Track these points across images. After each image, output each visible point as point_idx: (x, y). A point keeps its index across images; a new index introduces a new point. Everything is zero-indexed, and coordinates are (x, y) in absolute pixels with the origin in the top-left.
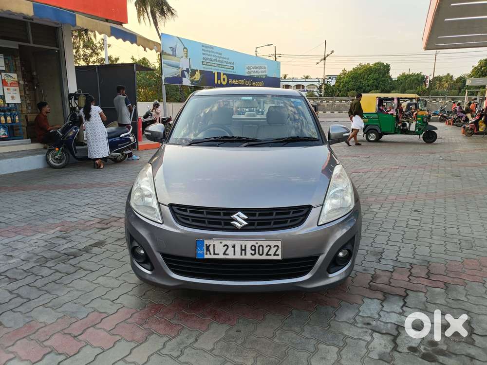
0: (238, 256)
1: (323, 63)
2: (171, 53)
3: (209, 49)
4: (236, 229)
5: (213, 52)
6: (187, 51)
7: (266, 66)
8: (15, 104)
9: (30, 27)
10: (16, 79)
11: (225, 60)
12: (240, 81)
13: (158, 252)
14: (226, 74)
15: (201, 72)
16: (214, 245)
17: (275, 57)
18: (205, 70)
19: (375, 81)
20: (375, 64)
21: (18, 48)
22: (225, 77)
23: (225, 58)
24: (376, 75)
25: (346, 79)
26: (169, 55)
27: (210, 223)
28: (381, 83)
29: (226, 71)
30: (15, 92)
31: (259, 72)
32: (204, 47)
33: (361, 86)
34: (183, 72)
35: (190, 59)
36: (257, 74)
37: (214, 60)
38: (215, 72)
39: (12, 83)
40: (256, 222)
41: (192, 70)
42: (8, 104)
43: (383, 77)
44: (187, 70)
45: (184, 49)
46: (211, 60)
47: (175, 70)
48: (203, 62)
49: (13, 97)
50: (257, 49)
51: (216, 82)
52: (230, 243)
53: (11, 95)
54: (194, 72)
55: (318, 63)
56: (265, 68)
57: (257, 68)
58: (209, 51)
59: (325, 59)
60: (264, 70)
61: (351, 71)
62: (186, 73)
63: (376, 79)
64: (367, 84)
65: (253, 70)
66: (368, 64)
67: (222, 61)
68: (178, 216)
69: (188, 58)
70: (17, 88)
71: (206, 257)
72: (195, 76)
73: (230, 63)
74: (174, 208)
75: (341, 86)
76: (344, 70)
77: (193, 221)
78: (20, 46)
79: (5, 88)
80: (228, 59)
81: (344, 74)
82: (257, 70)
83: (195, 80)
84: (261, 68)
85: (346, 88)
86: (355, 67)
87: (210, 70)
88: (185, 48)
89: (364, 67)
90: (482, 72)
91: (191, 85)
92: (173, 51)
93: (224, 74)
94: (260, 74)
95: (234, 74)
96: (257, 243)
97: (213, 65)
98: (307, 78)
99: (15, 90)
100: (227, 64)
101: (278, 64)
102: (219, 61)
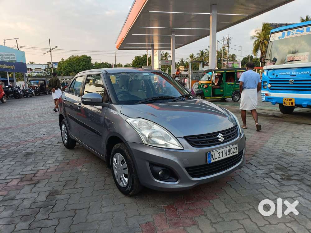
0: (224, 157)
1: (50, 54)
4: (221, 143)
7: (14, 54)
13: (184, 167)
16: (215, 154)
17: (18, 47)
19: (84, 66)
20: (82, 56)
24: (84, 63)
25: (65, 65)
27: (210, 142)
28: (88, 67)
31: (10, 59)
33: (75, 70)
36: (9, 60)
40: (227, 137)
43: (88, 64)
50: (5, 41)
52: (220, 151)
55: (45, 54)
56: (14, 55)
57: (8, 55)
59: (50, 51)
60: (14, 57)
61: (68, 60)
63: (84, 65)
64: (79, 69)
65: (4, 56)
66: (77, 56)
68: (193, 142)
71: (212, 161)
74: (188, 138)
75: (62, 69)
76: (62, 59)
77: (202, 143)
81: (62, 61)
82: (8, 57)
84: (10, 55)
85: (66, 71)
86: (69, 57)
89: (75, 57)
90: (137, 63)
94: (11, 60)
96: (230, 148)
98: (32, 63)
101: (23, 53)
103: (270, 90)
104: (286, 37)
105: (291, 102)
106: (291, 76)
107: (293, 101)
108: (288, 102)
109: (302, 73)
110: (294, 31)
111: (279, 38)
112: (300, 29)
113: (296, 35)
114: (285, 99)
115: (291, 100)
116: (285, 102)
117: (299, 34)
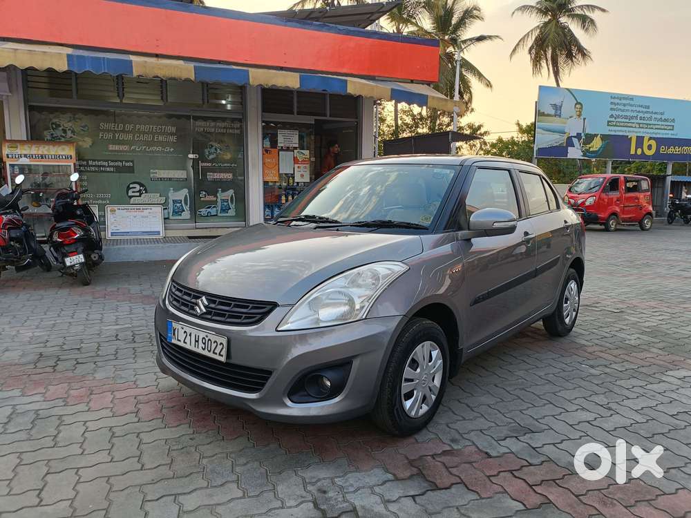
2: (553, 112)
3: (624, 102)
5: (631, 105)
6: (581, 108)
8: (304, 183)
9: (328, 99)
10: (308, 157)
11: (654, 116)
12: (686, 148)
14: (654, 139)
15: (604, 137)
16: (179, 330)
18: (613, 133)
21: (313, 123)
22: (653, 143)
23: (655, 113)
26: (548, 115)
29: (656, 134)
30: (305, 170)
32: (615, 98)
34: (569, 139)
35: (584, 119)
37: (632, 118)
38: (633, 136)
39: (303, 161)
41: (586, 135)
42: (298, 183)
44: (578, 136)
45: (576, 104)
46: (626, 117)
47: (557, 136)
48: (609, 122)
49: (302, 176)
51: (632, 152)
53: (300, 173)
54: (590, 138)
58: (624, 105)
62: (575, 141)
67: (650, 119)
69: (582, 117)
70: (308, 166)
72: (592, 144)
73: (666, 120)
78: (315, 120)
79: (296, 166)
80: (662, 114)
83: (591, 150)
87: (621, 134)
88: (578, 103)
91: (583, 158)
92: (556, 110)
93: (650, 138)
95: (672, 137)
96: (207, 336)
97: (629, 125)
99: (305, 167)
100: (660, 123)
102: (643, 119)
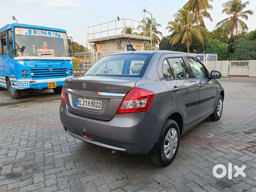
103: (33, 78)
104: (32, 34)
105: (53, 85)
106: (48, 66)
107: (55, 84)
108: (51, 85)
109: (55, 64)
110: (39, 31)
111: (26, 33)
112: (44, 31)
113: (42, 35)
114: (49, 84)
115: (53, 83)
116: (49, 86)
117: (44, 35)
